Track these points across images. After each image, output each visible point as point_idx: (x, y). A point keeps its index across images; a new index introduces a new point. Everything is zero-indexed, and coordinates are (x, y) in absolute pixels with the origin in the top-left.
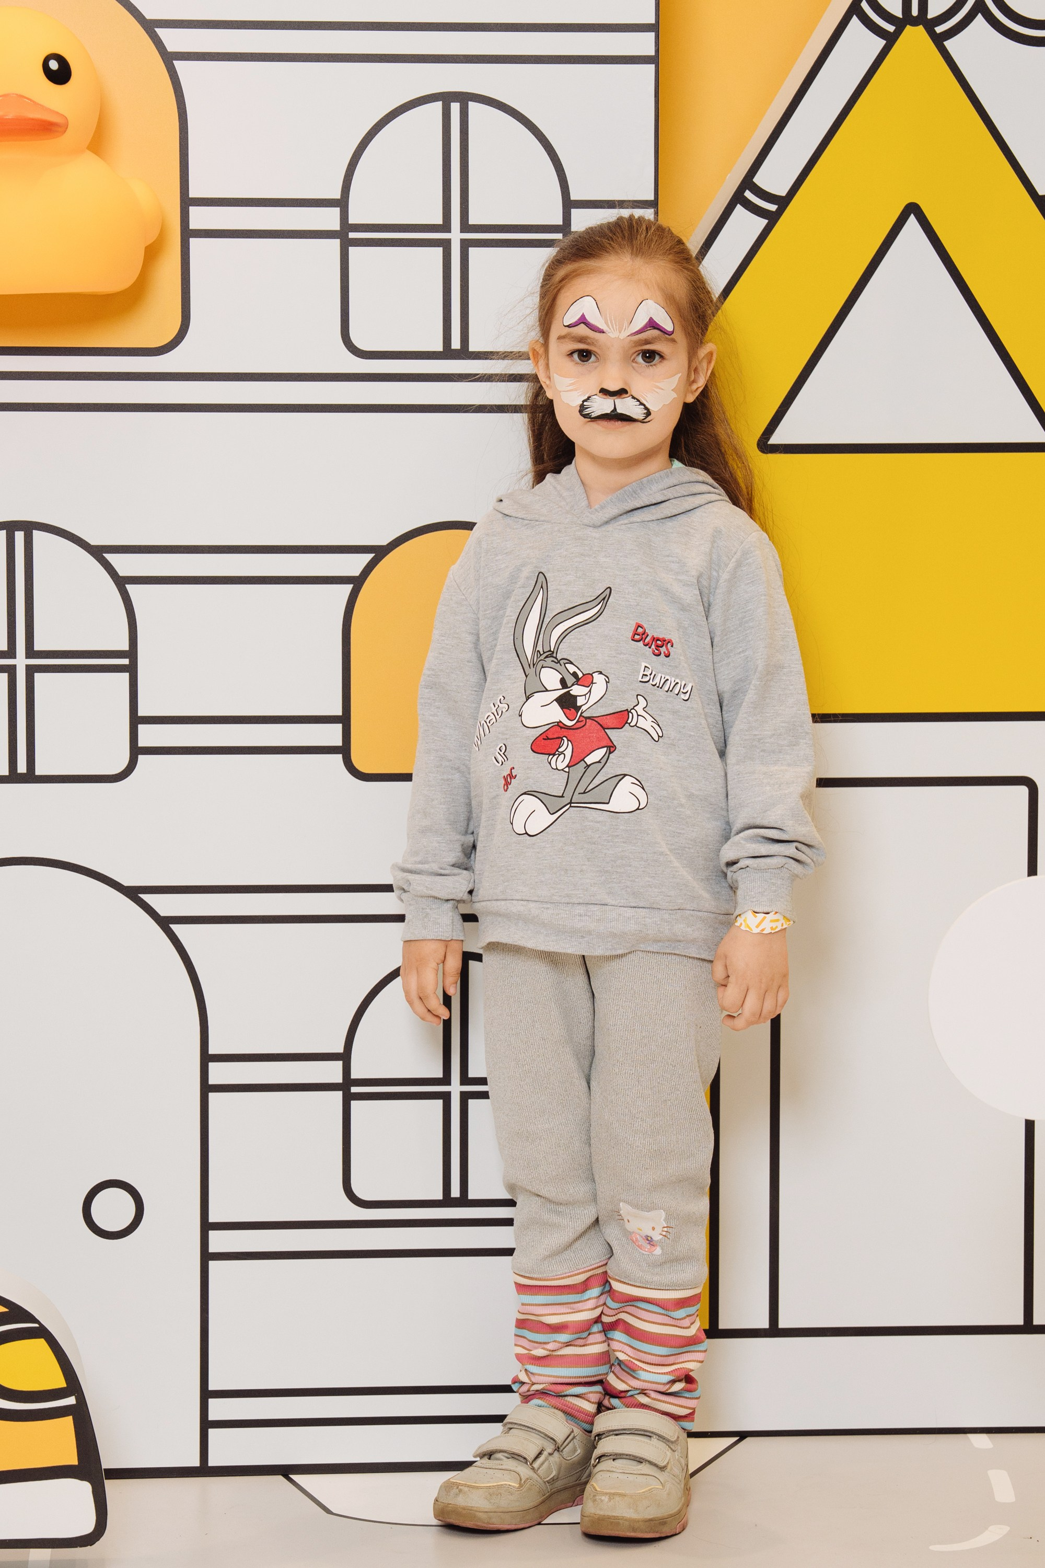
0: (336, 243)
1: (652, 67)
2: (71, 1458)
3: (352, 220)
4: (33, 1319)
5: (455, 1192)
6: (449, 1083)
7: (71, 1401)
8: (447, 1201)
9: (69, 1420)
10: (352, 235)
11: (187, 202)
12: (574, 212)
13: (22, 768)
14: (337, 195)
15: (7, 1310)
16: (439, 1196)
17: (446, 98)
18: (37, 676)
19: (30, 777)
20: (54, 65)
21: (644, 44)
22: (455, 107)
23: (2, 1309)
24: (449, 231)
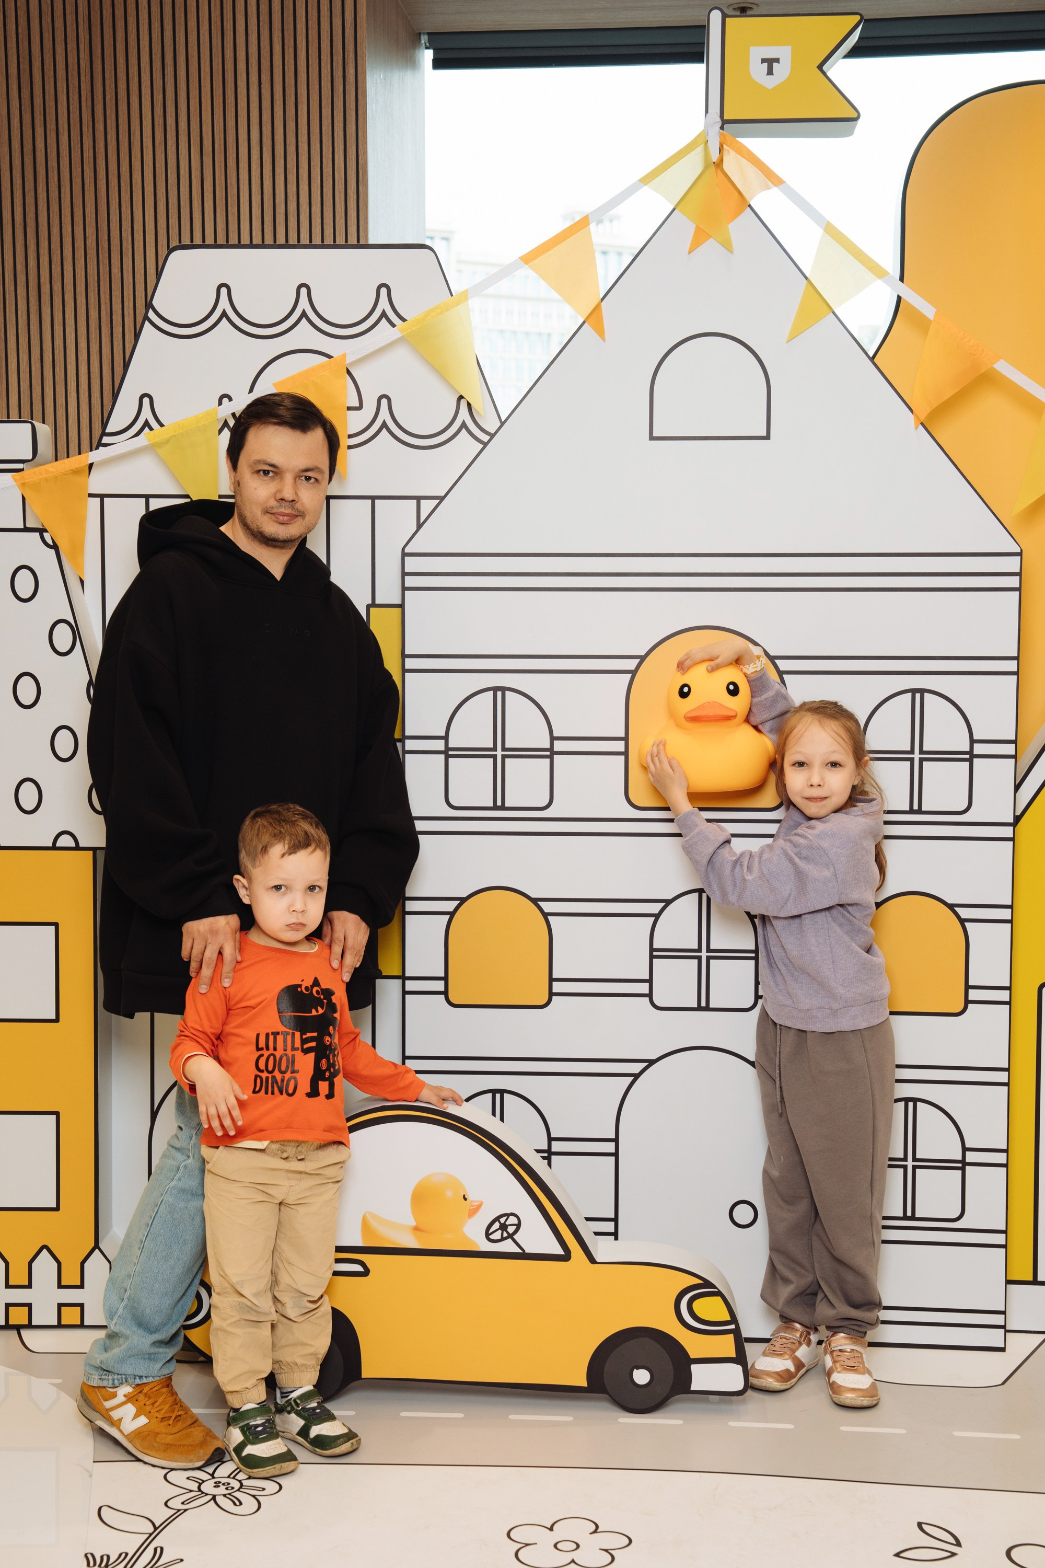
1: (1015, 677)
2: (733, 1354)
4: (715, 1287)
5: (909, 1213)
6: (907, 1161)
7: (733, 1327)
8: (905, 1218)
9: (732, 1336)
12: (975, 745)
13: (703, 1004)
15: (703, 1282)
16: (901, 1215)
17: (914, 691)
18: (712, 961)
19: (707, 1008)
20: (731, 687)
21: (1012, 666)
22: (918, 696)
23: (699, 1281)
24: (914, 754)
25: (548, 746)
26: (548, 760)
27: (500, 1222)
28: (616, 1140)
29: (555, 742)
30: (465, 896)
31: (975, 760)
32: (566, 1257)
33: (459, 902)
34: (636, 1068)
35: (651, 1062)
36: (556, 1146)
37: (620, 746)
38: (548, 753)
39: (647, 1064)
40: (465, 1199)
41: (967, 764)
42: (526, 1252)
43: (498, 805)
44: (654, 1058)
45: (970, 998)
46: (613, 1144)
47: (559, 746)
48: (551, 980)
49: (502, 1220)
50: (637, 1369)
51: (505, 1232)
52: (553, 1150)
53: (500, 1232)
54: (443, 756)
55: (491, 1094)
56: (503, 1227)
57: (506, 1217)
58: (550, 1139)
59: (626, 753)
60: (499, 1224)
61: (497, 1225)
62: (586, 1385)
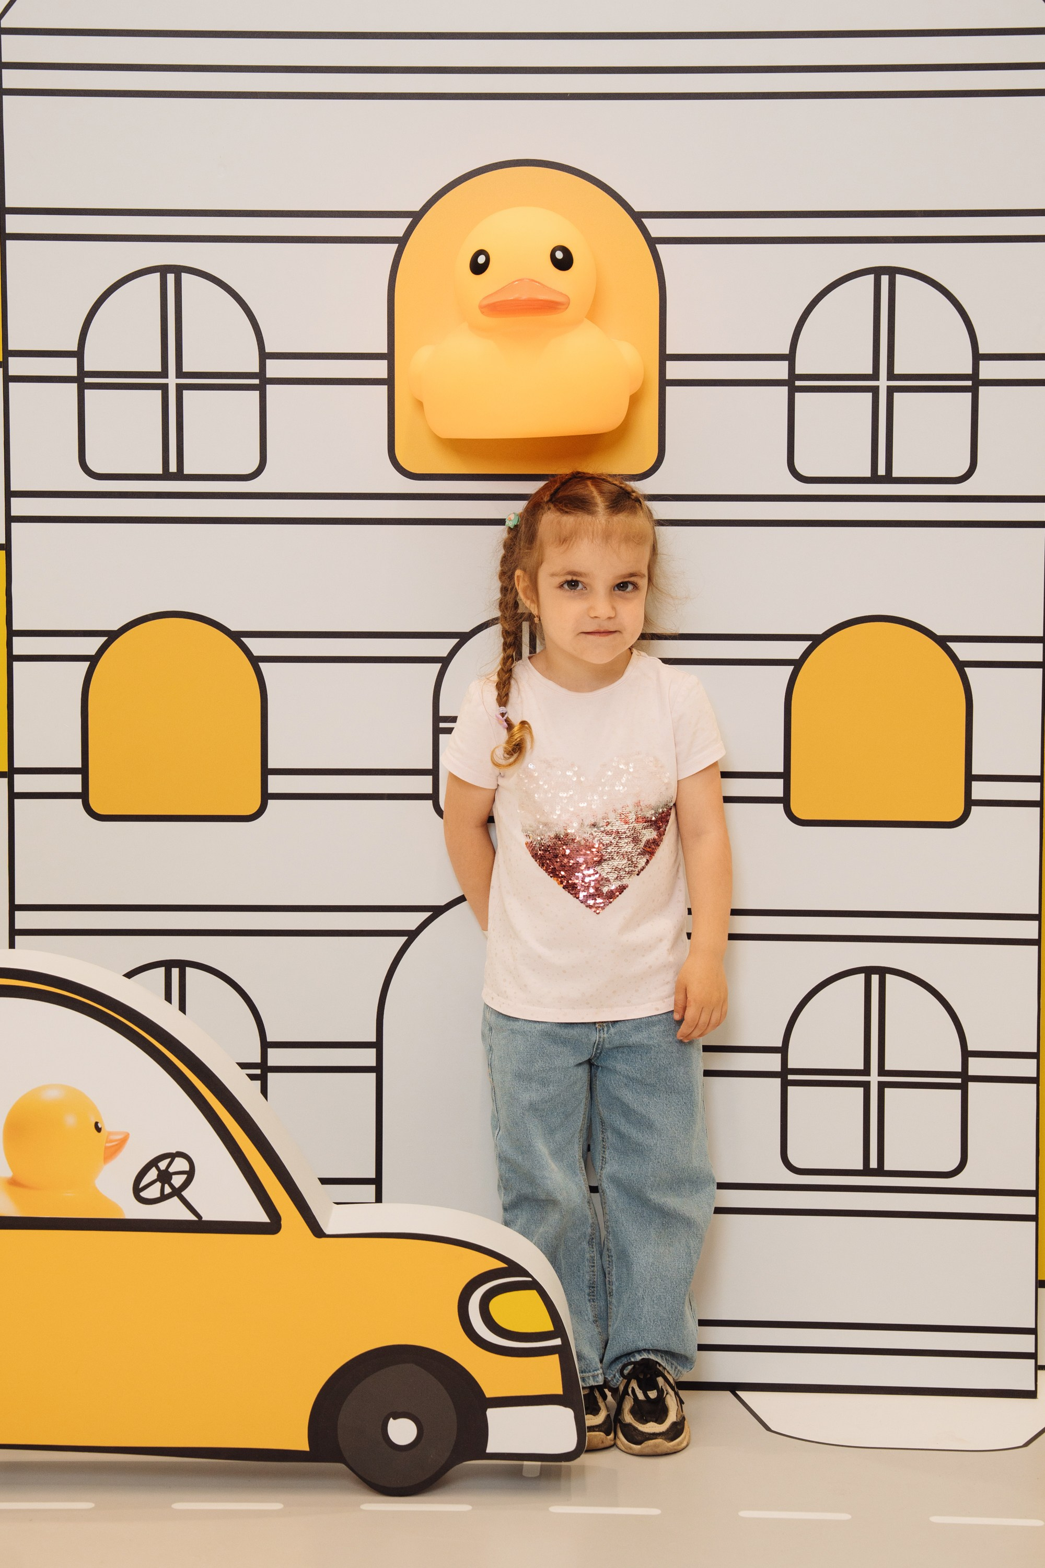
0: (786, 388)
2: (559, 1390)
3: (798, 371)
4: (527, 1274)
5: (873, 1164)
6: (869, 1075)
7: (557, 1342)
8: (866, 1171)
9: (556, 1356)
10: (798, 383)
11: (664, 357)
12: (983, 364)
14: (787, 352)
15: (506, 1266)
16: (860, 1166)
17: (878, 272)
20: (559, 255)
22: (885, 279)
23: (501, 1265)
24: (878, 380)
25: (256, 369)
26: (256, 394)
27: (158, 1168)
28: (378, 1045)
29: (269, 362)
30: (116, 628)
31: (982, 389)
32: (273, 1226)
33: (105, 638)
34: (411, 921)
35: (437, 911)
36: (276, 1057)
37: (379, 369)
38: (257, 381)
39: (430, 913)
40: (98, 1129)
41: (969, 396)
42: (203, 1219)
43: (171, 471)
44: (443, 904)
45: (975, 796)
46: (373, 1051)
47: (274, 369)
48: (266, 772)
49: (163, 1165)
50: (394, 1419)
51: (167, 1186)
52: (270, 1063)
53: (158, 1185)
54: (74, 386)
55: (163, 968)
56: (164, 1177)
57: (168, 1160)
58: (266, 1045)
59: (389, 382)
60: (157, 1172)
61: (153, 1174)
62: (307, 1448)
